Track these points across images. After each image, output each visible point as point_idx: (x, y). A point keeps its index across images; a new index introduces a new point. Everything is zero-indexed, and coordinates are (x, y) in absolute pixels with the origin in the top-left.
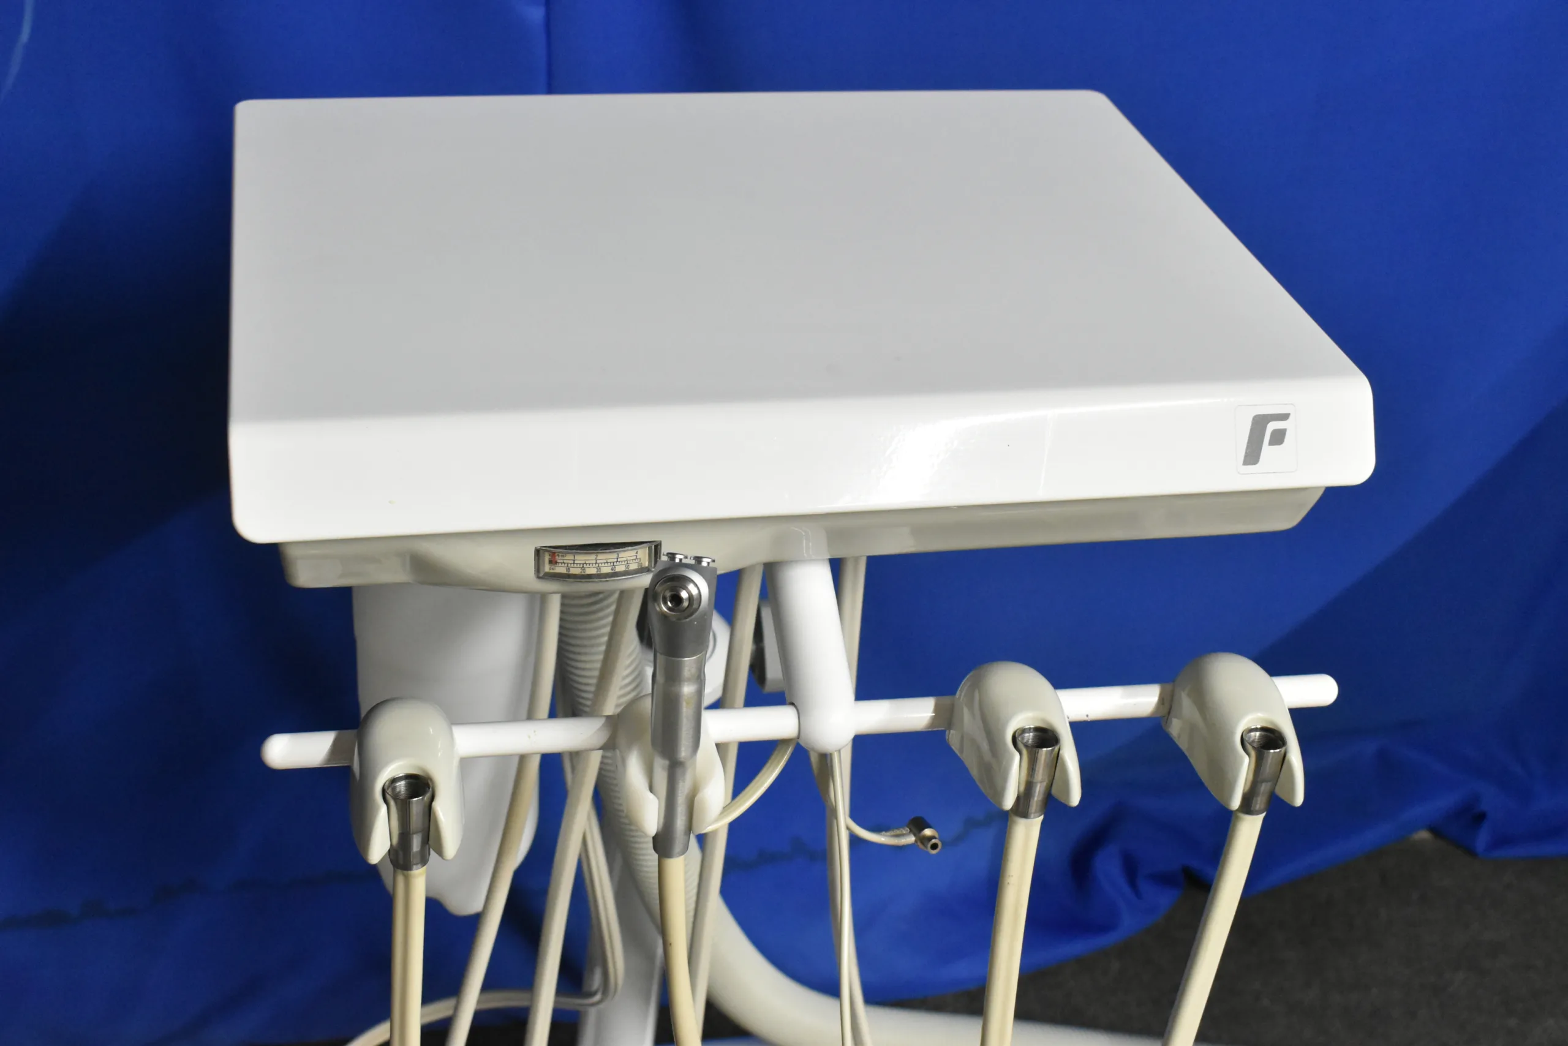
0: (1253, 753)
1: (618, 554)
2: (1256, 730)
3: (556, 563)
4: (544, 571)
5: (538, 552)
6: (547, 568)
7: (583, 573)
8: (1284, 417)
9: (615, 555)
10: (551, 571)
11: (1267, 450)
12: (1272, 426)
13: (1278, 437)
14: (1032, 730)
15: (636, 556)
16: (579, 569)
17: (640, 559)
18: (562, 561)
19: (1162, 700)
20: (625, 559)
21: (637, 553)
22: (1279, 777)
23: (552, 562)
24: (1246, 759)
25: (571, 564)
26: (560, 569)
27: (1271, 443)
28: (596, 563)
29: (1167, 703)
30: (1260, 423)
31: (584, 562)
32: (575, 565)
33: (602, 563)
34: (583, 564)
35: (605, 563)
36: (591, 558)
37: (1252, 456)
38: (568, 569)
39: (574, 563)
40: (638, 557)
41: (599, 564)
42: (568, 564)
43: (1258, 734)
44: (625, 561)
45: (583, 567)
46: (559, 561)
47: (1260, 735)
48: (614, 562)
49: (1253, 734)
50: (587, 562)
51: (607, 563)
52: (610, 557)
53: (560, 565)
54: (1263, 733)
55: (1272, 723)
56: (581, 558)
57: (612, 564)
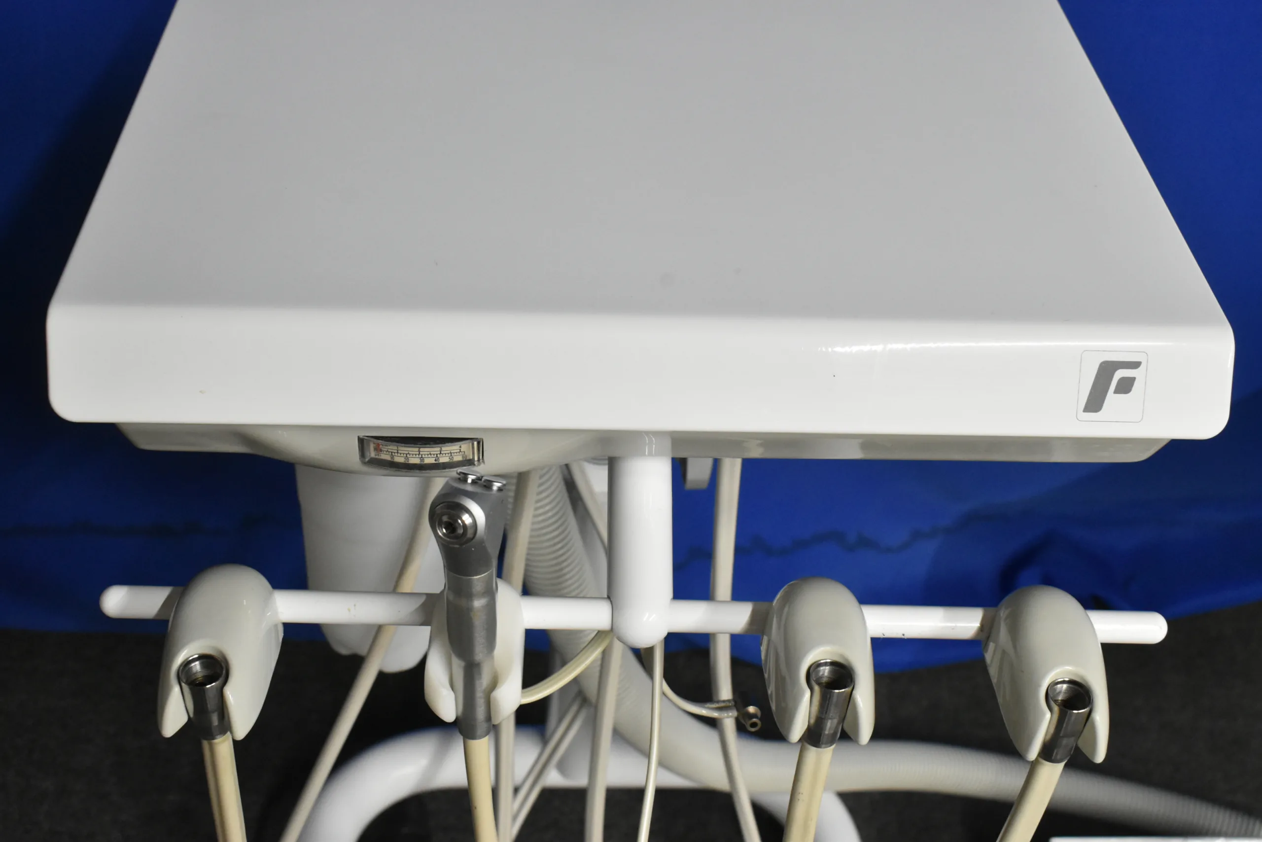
0: (1056, 709)
1: (441, 448)
2: (1063, 682)
3: (381, 450)
4: (370, 456)
5: (361, 441)
6: (372, 454)
7: (407, 462)
8: (1136, 365)
9: (438, 449)
10: (377, 457)
11: (1112, 399)
12: (1120, 374)
13: (1126, 386)
14: (829, 664)
15: (460, 450)
16: (403, 458)
17: (464, 452)
18: (386, 450)
19: (982, 628)
20: (449, 452)
21: (460, 447)
22: (1082, 732)
23: (378, 449)
24: (1048, 715)
25: (395, 453)
26: (385, 457)
27: (1117, 391)
28: (419, 454)
29: (987, 629)
30: (1107, 370)
31: (407, 452)
32: (399, 455)
33: (425, 455)
34: (407, 454)
35: (428, 455)
36: (413, 450)
37: (1095, 403)
38: (392, 457)
39: (398, 453)
40: (462, 450)
41: (422, 455)
42: (392, 452)
43: (1065, 686)
44: (448, 453)
45: (407, 456)
46: (383, 449)
47: (1067, 687)
48: (437, 454)
49: (1059, 686)
50: (410, 453)
51: (431, 454)
52: (435, 450)
53: (385, 452)
54: (1071, 685)
55: (1082, 678)
56: (404, 449)
57: (435, 456)
